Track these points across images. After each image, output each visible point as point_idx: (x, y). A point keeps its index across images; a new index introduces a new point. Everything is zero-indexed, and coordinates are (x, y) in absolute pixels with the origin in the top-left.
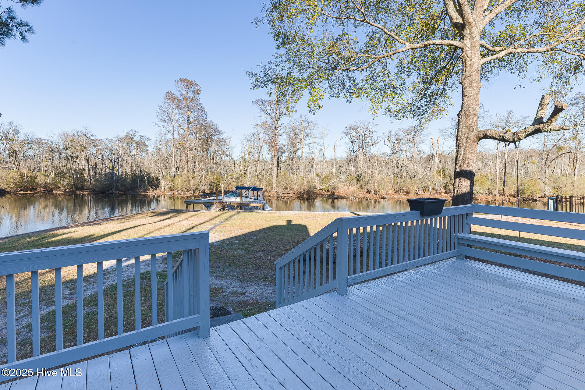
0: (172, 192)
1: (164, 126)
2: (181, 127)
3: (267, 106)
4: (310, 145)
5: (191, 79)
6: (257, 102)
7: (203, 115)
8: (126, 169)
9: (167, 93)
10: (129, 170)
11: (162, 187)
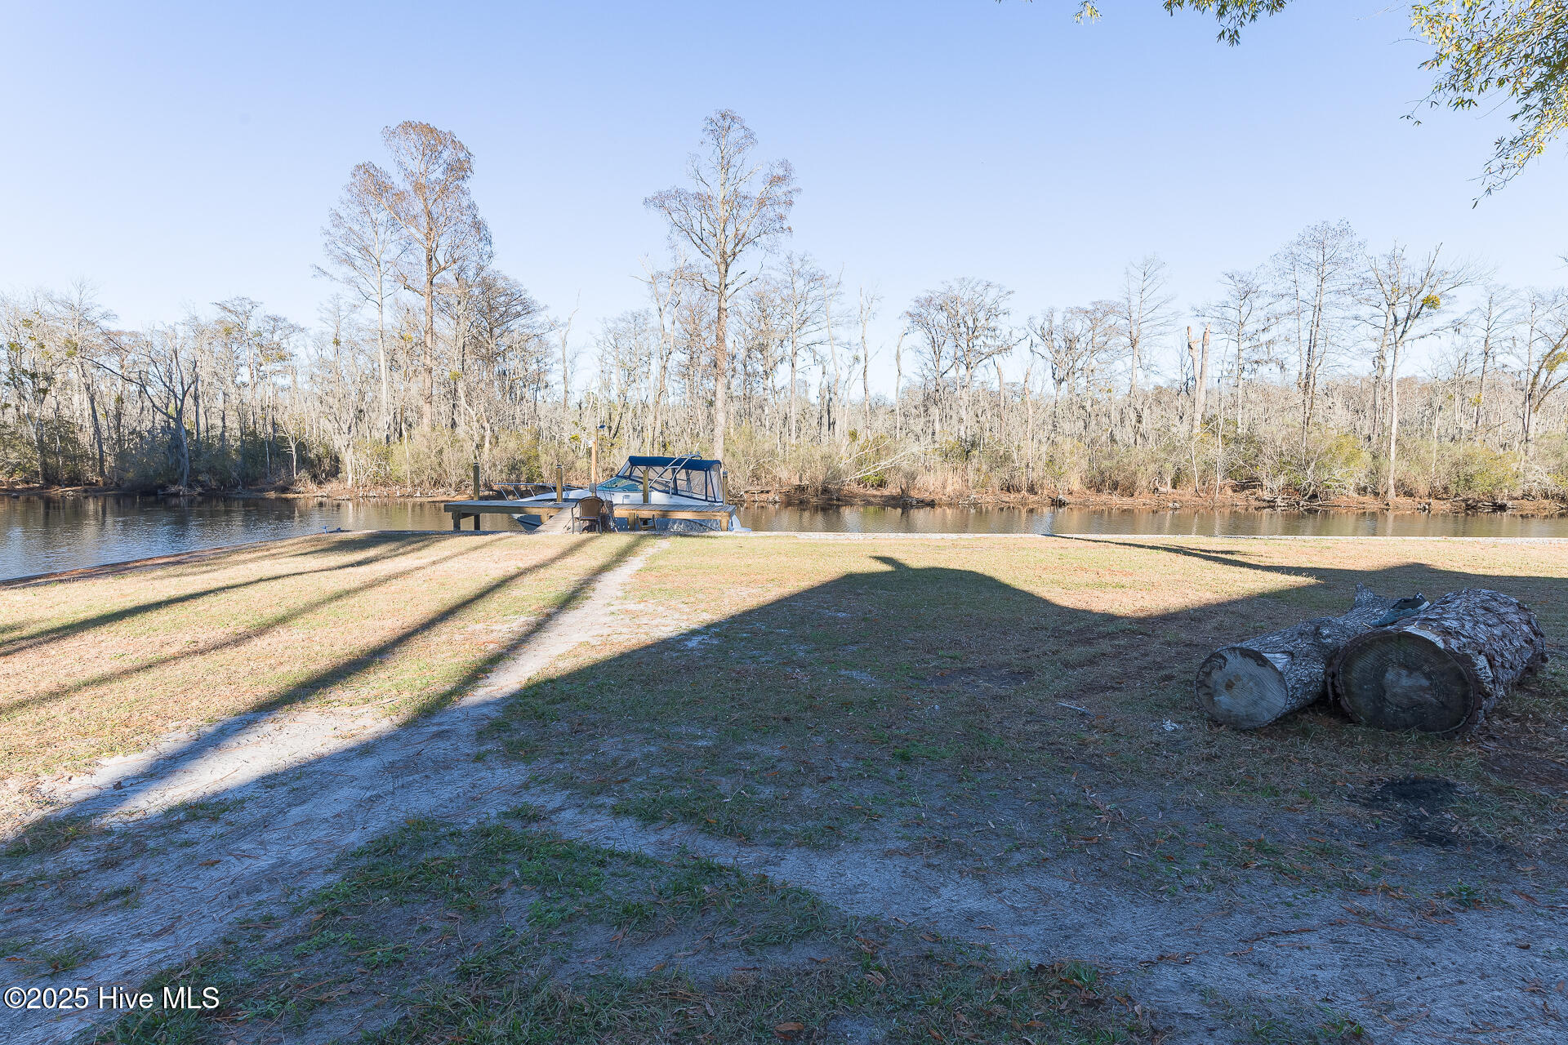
0: (385, 491)
1: (350, 281)
2: (407, 283)
3: (694, 212)
4: (818, 347)
5: (442, 126)
6: (659, 202)
7: (481, 245)
8: (223, 419)
9: (359, 167)
10: (233, 423)
11: (350, 477)
